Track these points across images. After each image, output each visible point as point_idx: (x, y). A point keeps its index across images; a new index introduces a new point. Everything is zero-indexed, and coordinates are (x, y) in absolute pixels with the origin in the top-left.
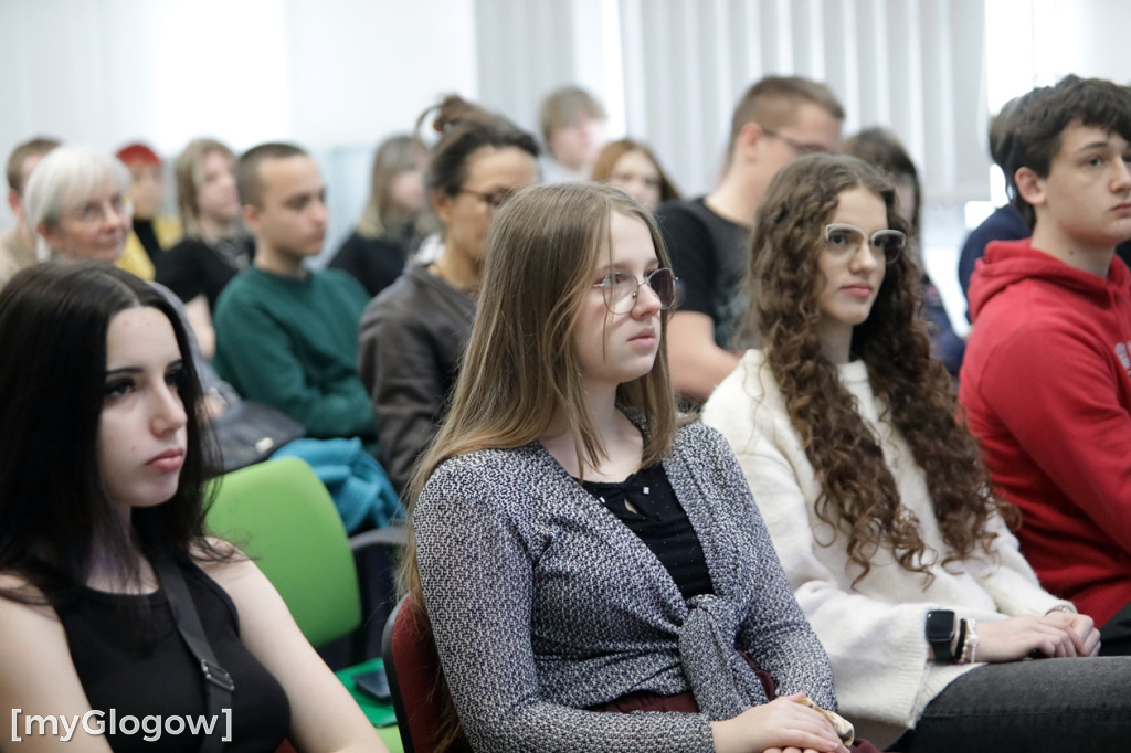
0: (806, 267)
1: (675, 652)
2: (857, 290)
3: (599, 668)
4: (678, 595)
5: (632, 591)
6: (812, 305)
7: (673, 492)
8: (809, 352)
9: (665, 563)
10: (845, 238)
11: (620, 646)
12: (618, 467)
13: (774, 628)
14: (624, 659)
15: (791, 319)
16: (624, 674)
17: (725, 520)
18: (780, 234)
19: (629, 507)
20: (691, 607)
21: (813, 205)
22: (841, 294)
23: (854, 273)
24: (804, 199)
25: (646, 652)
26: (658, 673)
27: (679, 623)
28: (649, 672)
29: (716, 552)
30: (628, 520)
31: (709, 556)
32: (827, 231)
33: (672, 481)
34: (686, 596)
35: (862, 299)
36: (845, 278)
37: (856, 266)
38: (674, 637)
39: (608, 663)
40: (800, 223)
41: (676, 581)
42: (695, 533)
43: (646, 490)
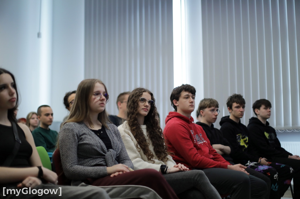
0: (136, 104)
1: (104, 158)
2: (145, 110)
3: (91, 160)
4: (106, 149)
5: (98, 147)
6: (136, 110)
7: (106, 133)
8: (136, 119)
9: (104, 143)
10: (144, 100)
11: (95, 156)
12: (97, 128)
13: (124, 160)
14: (95, 159)
15: (133, 113)
16: (95, 161)
17: (115, 138)
18: (132, 99)
19: (98, 134)
20: (108, 151)
21: (138, 94)
22: (142, 110)
23: (145, 106)
24: (136, 93)
25: (99, 158)
26: (101, 161)
27: (106, 153)
28: (99, 161)
29: (113, 143)
30: (98, 136)
31: (112, 143)
32: (140, 98)
33: (107, 132)
34: (108, 149)
35: (146, 111)
36: (143, 107)
37: (145, 105)
38: (104, 156)
39: (92, 159)
40: (135, 97)
41: (106, 146)
42: (110, 140)
43: (102, 132)
